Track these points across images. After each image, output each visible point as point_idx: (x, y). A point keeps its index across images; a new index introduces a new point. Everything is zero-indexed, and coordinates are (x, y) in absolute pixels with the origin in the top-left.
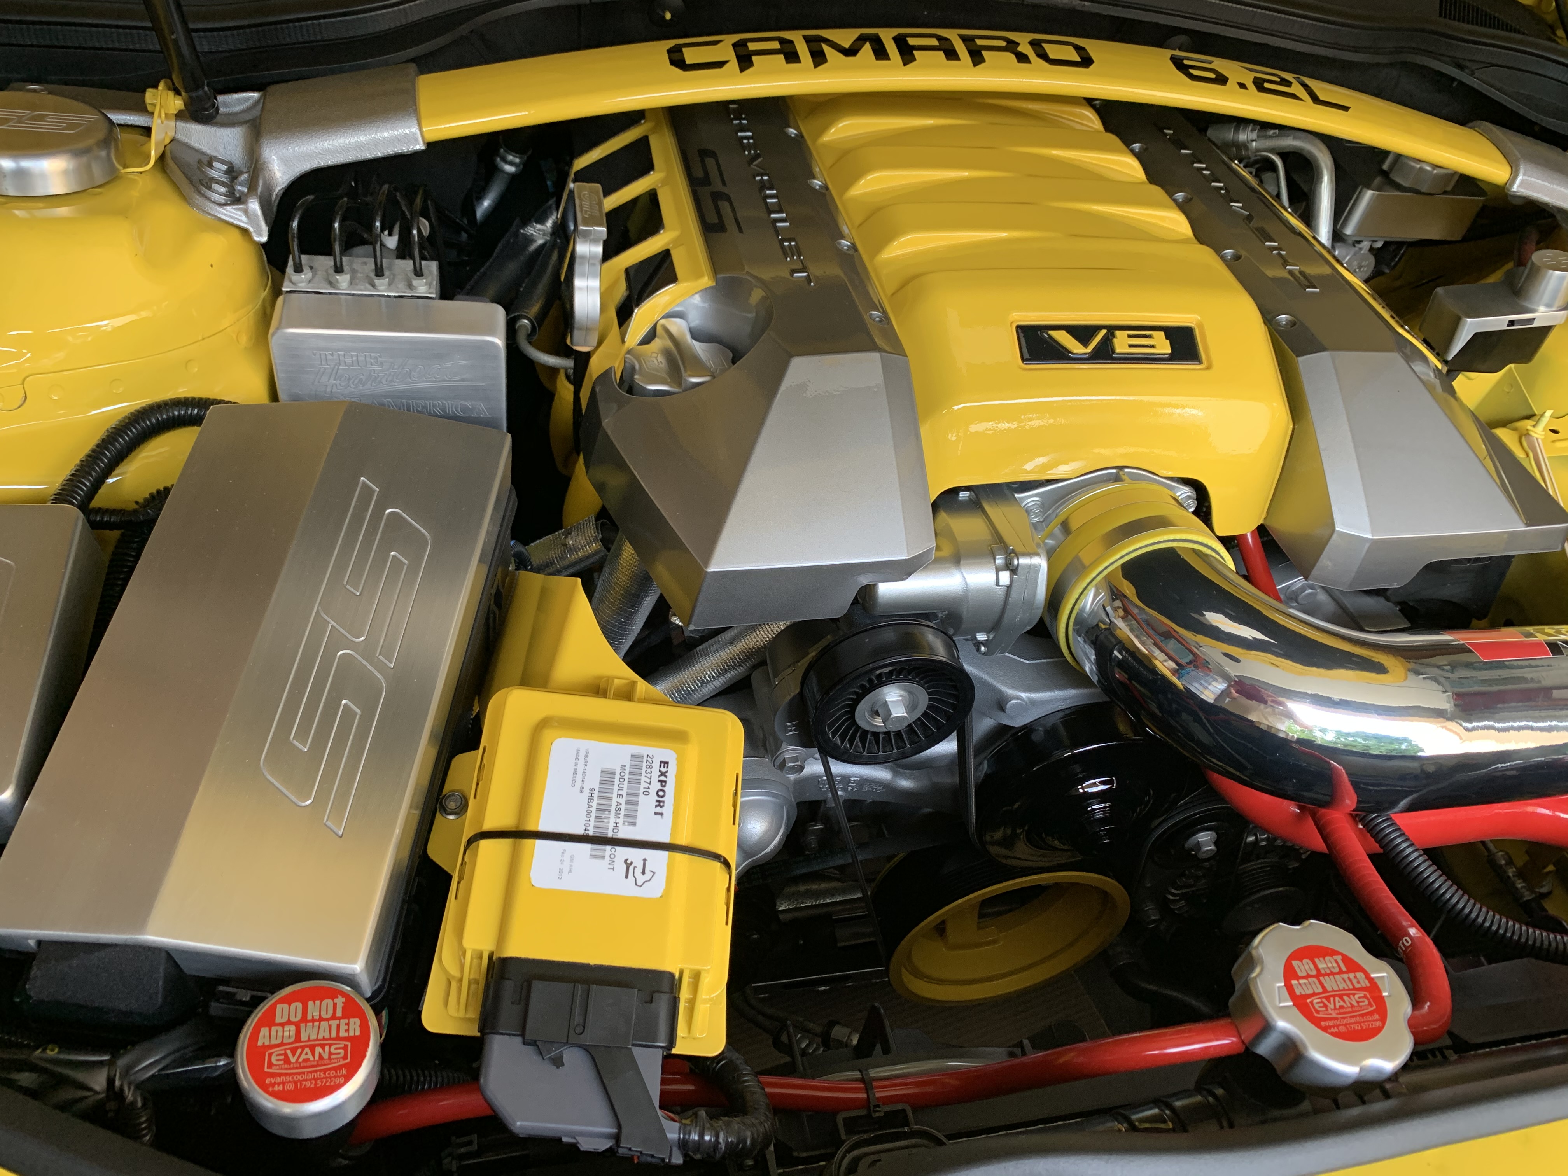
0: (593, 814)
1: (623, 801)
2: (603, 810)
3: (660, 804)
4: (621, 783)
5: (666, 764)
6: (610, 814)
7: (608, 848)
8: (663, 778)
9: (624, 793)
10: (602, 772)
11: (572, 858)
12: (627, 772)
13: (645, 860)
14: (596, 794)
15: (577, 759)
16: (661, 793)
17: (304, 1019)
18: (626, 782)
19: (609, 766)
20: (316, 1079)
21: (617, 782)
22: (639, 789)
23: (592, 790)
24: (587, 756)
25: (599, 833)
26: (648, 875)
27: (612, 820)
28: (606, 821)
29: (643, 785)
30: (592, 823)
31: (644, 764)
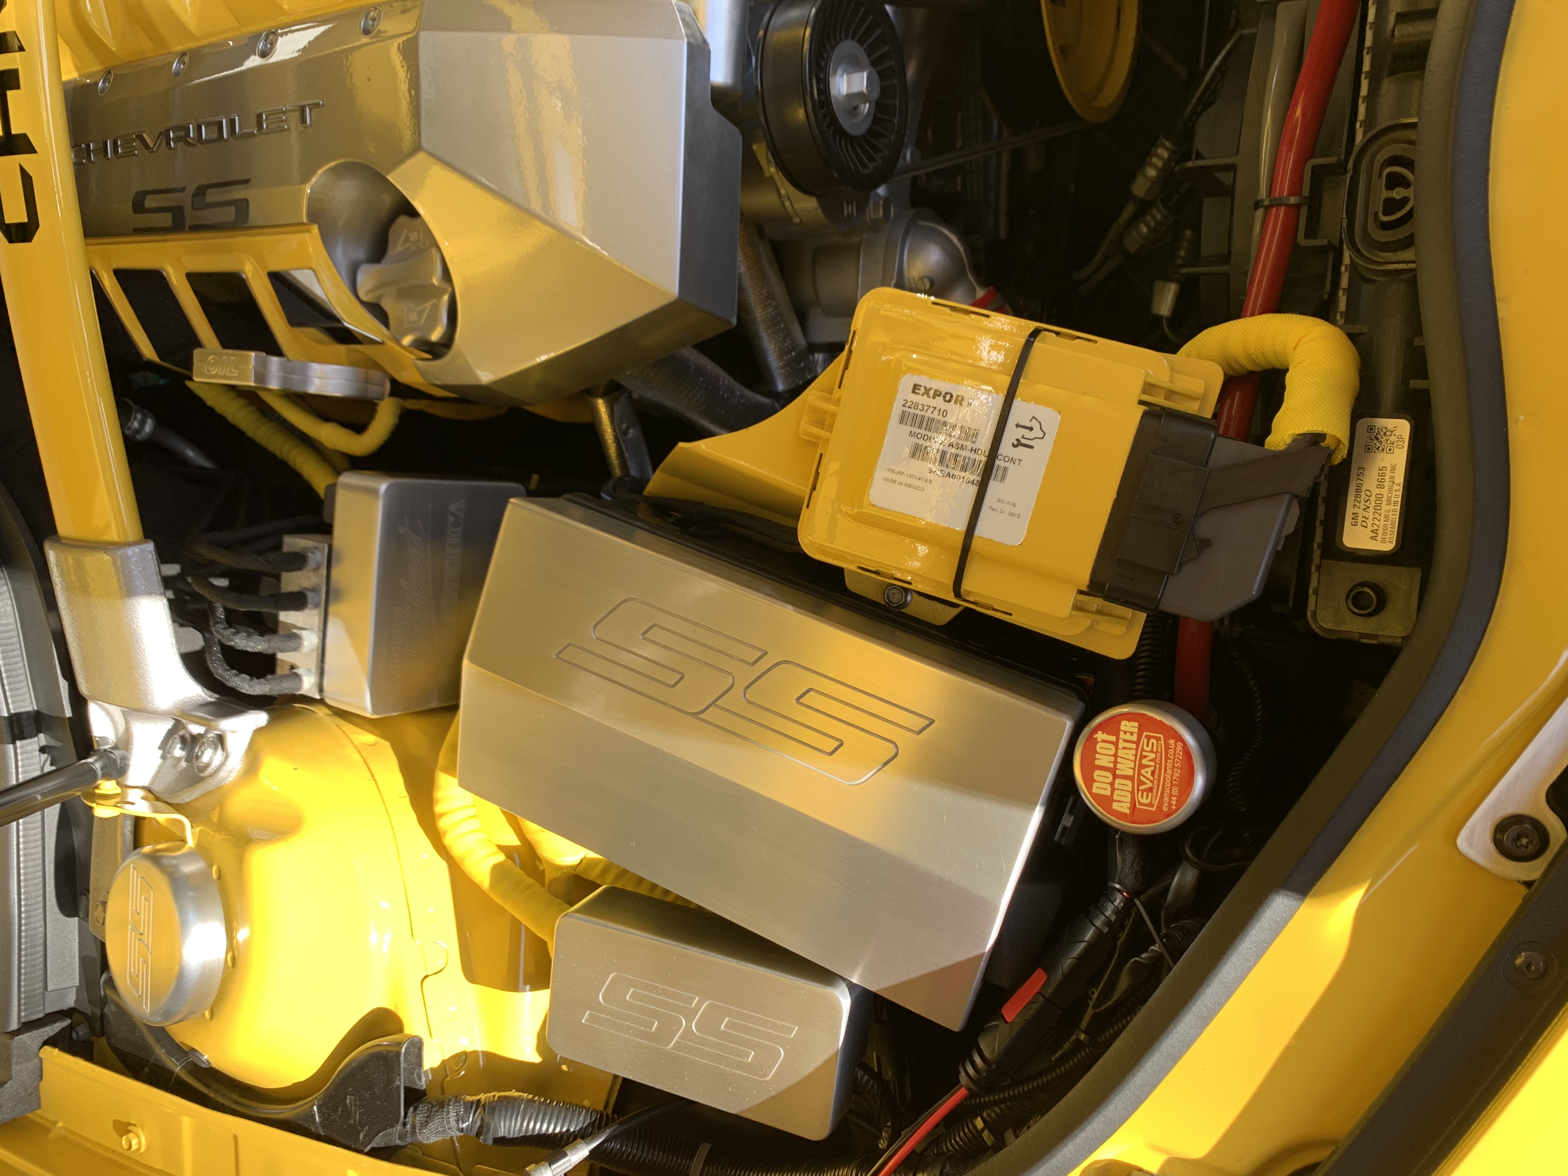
0: (958, 473)
2: (955, 461)
6: (961, 456)
7: (997, 463)
10: (912, 457)
11: (999, 501)
12: (918, 431)
13: (1017, 426)
14: (938, 468)
15: (894, 482)
17: (1112, 770)
19: (907, 451)
20: (1174, 767)
22: (938, 421)
23: (932, 471)
24: (893, 471)
25: (979, 469)
26: (1035, 424)
27: (968, 454)
28: (967, 461)
29: (935, 415)
30: (968, 475)
31: (912, 411)
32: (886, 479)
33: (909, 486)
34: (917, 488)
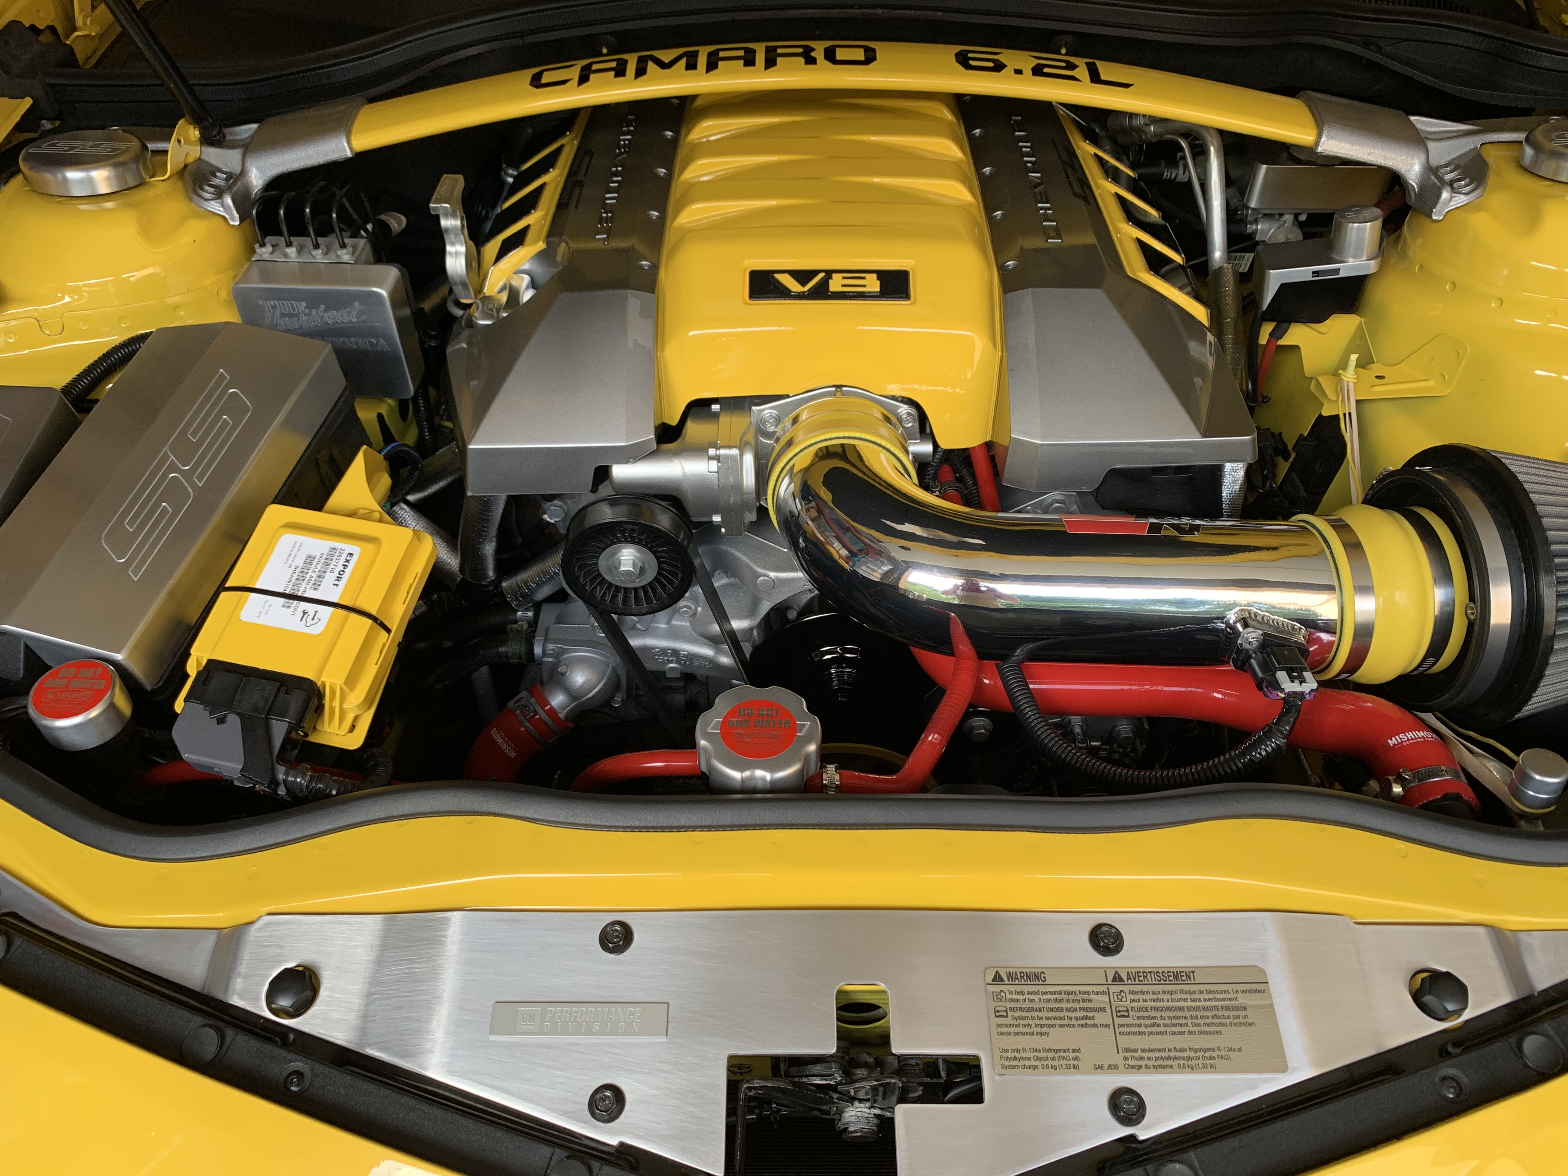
0: (293, 582)
1: (314, 575)
2: (301, 579)
3: (339, 579)
4: (318, 564)
5: (351, 555)
6: (304, 582)
7: (295, 602)
8: (346, 563)
9: (317, 571)
10: (308, 557)
11: (270, 606)
12: (324, 558)
13: (316, 612)
14: (298, 570)
15: (294, 547)
16: (342, 573)
17: (75, 677)
18: (320, 565)
19: (312, 553)
21: (315, 563)
22: (328, 568)
23: (297, 567)
24: (300, 546)
25: (293, 592)
26: (316, 620)
27: (304, 585)
28: (299, 585)
29: (332, 566)
30: (290, 587)
31: (337, 554)
32: (296, 542)
33: (290, 556)
34: (287, 560)
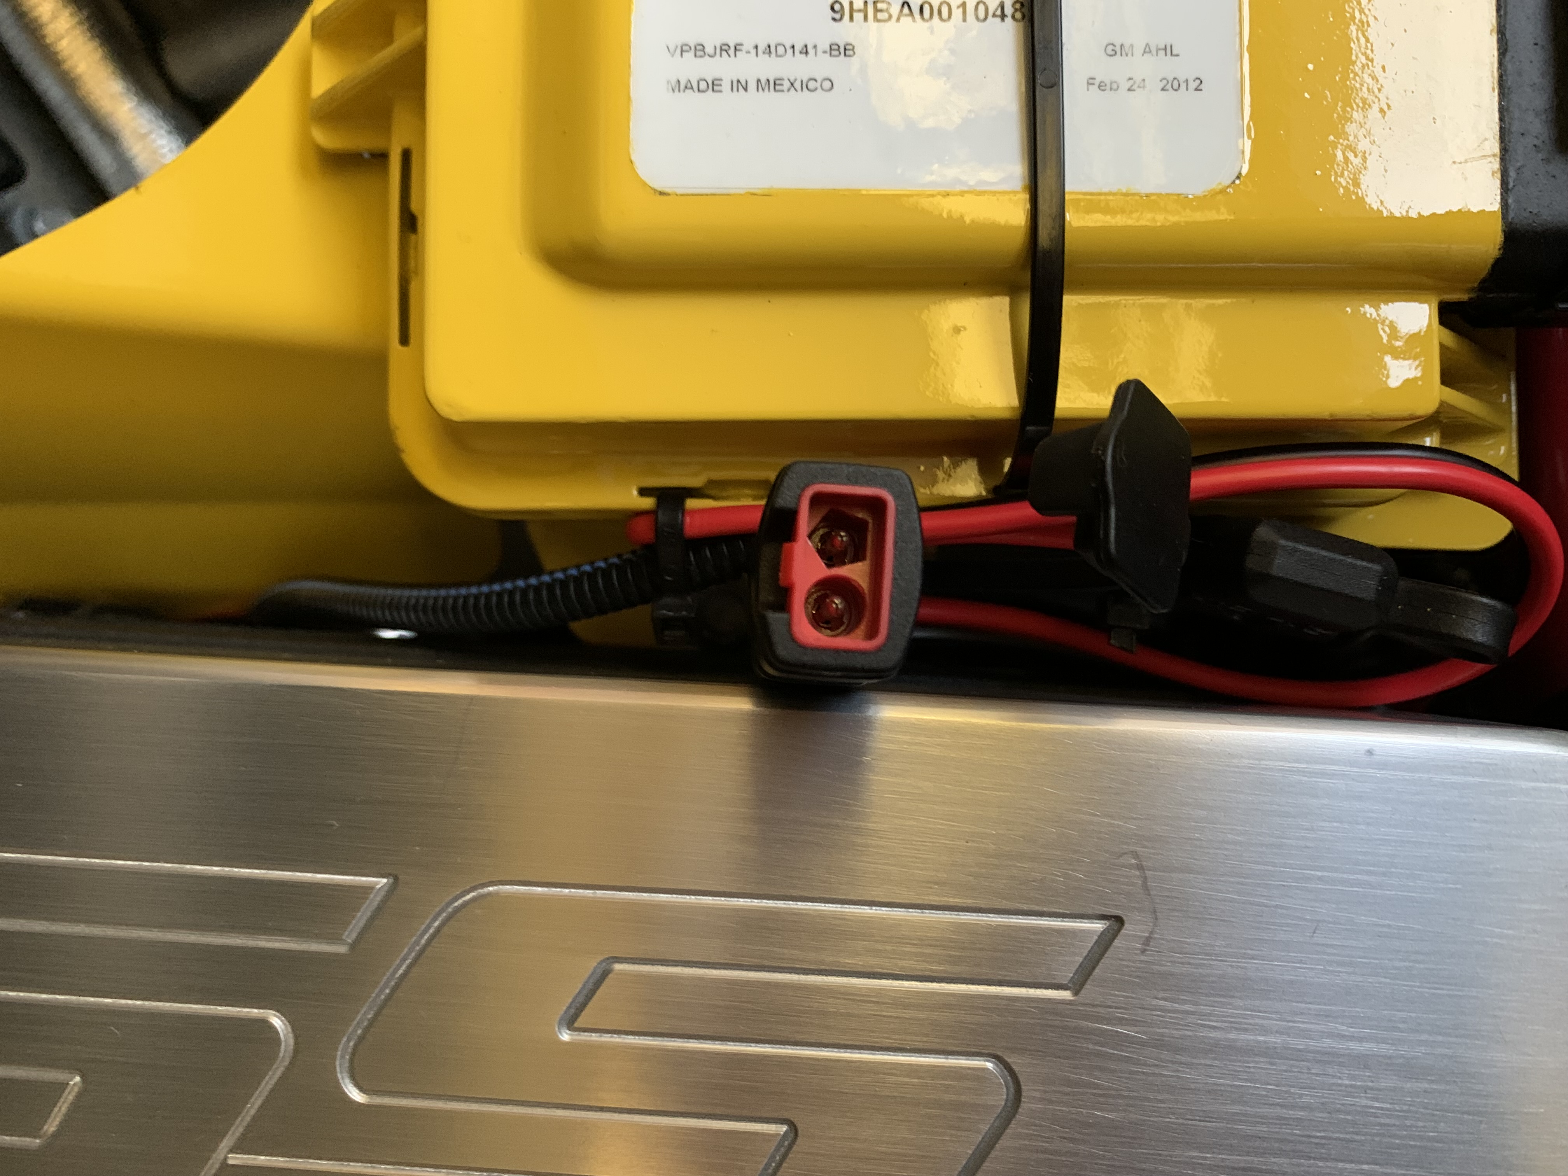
11: (1114, 50)
15: (714, 85)
24: (699, 50)
32: (680, 87)
33: (775, 85)
34: (805, 86)
